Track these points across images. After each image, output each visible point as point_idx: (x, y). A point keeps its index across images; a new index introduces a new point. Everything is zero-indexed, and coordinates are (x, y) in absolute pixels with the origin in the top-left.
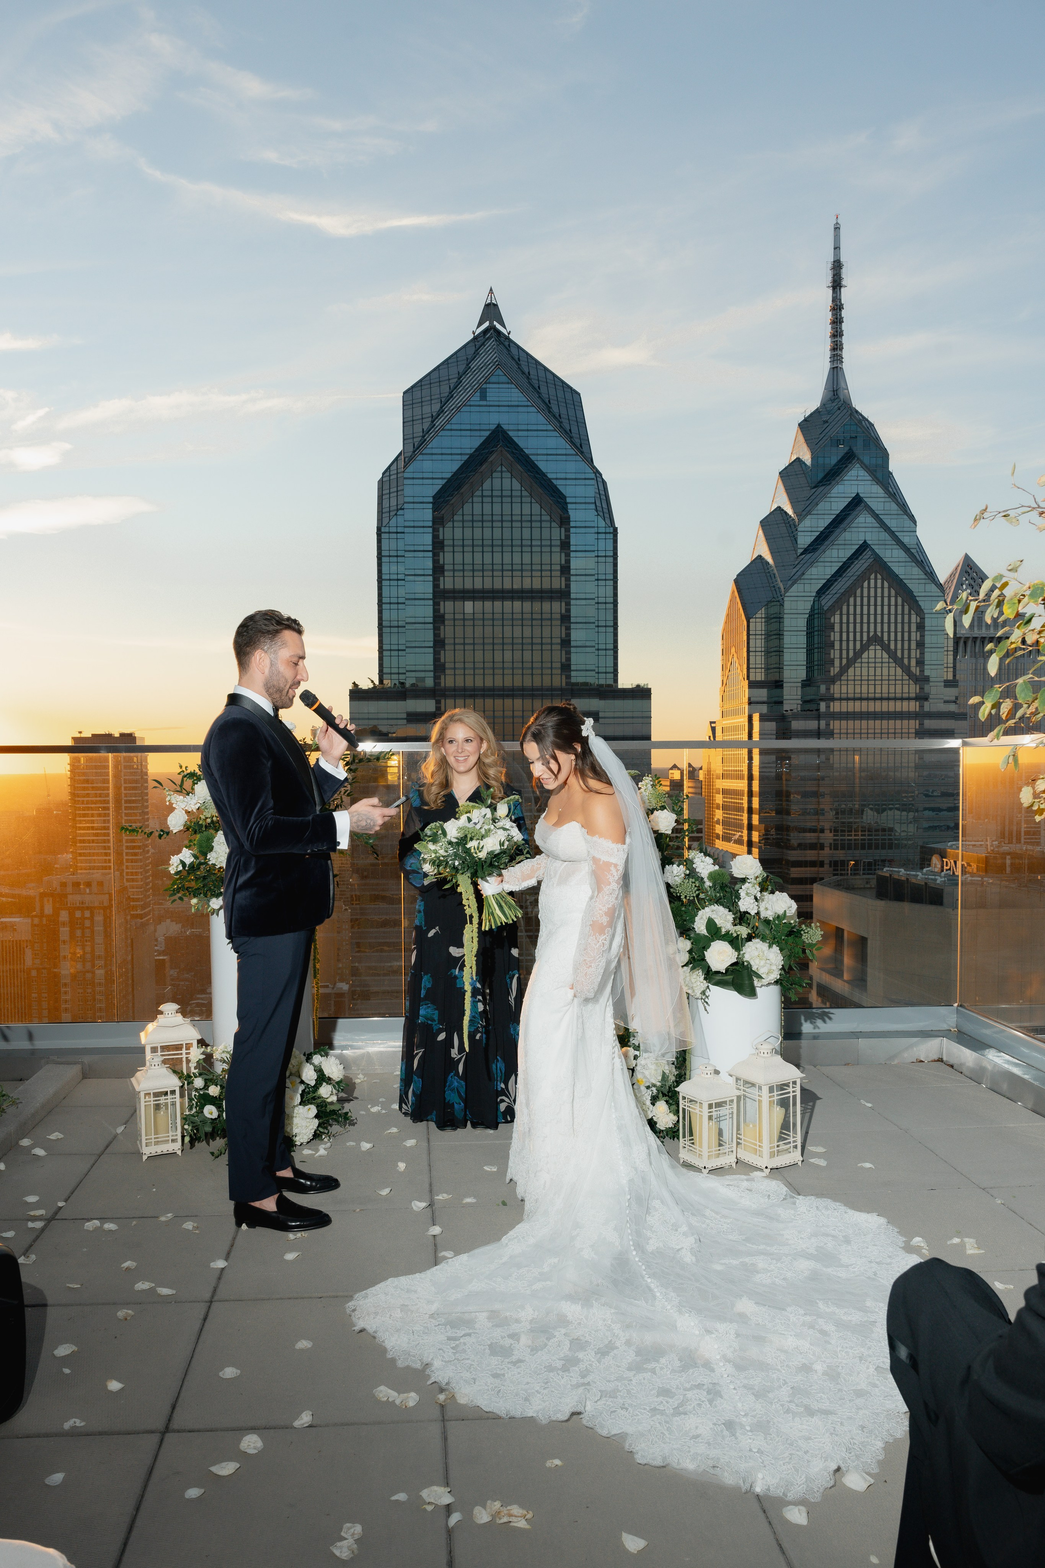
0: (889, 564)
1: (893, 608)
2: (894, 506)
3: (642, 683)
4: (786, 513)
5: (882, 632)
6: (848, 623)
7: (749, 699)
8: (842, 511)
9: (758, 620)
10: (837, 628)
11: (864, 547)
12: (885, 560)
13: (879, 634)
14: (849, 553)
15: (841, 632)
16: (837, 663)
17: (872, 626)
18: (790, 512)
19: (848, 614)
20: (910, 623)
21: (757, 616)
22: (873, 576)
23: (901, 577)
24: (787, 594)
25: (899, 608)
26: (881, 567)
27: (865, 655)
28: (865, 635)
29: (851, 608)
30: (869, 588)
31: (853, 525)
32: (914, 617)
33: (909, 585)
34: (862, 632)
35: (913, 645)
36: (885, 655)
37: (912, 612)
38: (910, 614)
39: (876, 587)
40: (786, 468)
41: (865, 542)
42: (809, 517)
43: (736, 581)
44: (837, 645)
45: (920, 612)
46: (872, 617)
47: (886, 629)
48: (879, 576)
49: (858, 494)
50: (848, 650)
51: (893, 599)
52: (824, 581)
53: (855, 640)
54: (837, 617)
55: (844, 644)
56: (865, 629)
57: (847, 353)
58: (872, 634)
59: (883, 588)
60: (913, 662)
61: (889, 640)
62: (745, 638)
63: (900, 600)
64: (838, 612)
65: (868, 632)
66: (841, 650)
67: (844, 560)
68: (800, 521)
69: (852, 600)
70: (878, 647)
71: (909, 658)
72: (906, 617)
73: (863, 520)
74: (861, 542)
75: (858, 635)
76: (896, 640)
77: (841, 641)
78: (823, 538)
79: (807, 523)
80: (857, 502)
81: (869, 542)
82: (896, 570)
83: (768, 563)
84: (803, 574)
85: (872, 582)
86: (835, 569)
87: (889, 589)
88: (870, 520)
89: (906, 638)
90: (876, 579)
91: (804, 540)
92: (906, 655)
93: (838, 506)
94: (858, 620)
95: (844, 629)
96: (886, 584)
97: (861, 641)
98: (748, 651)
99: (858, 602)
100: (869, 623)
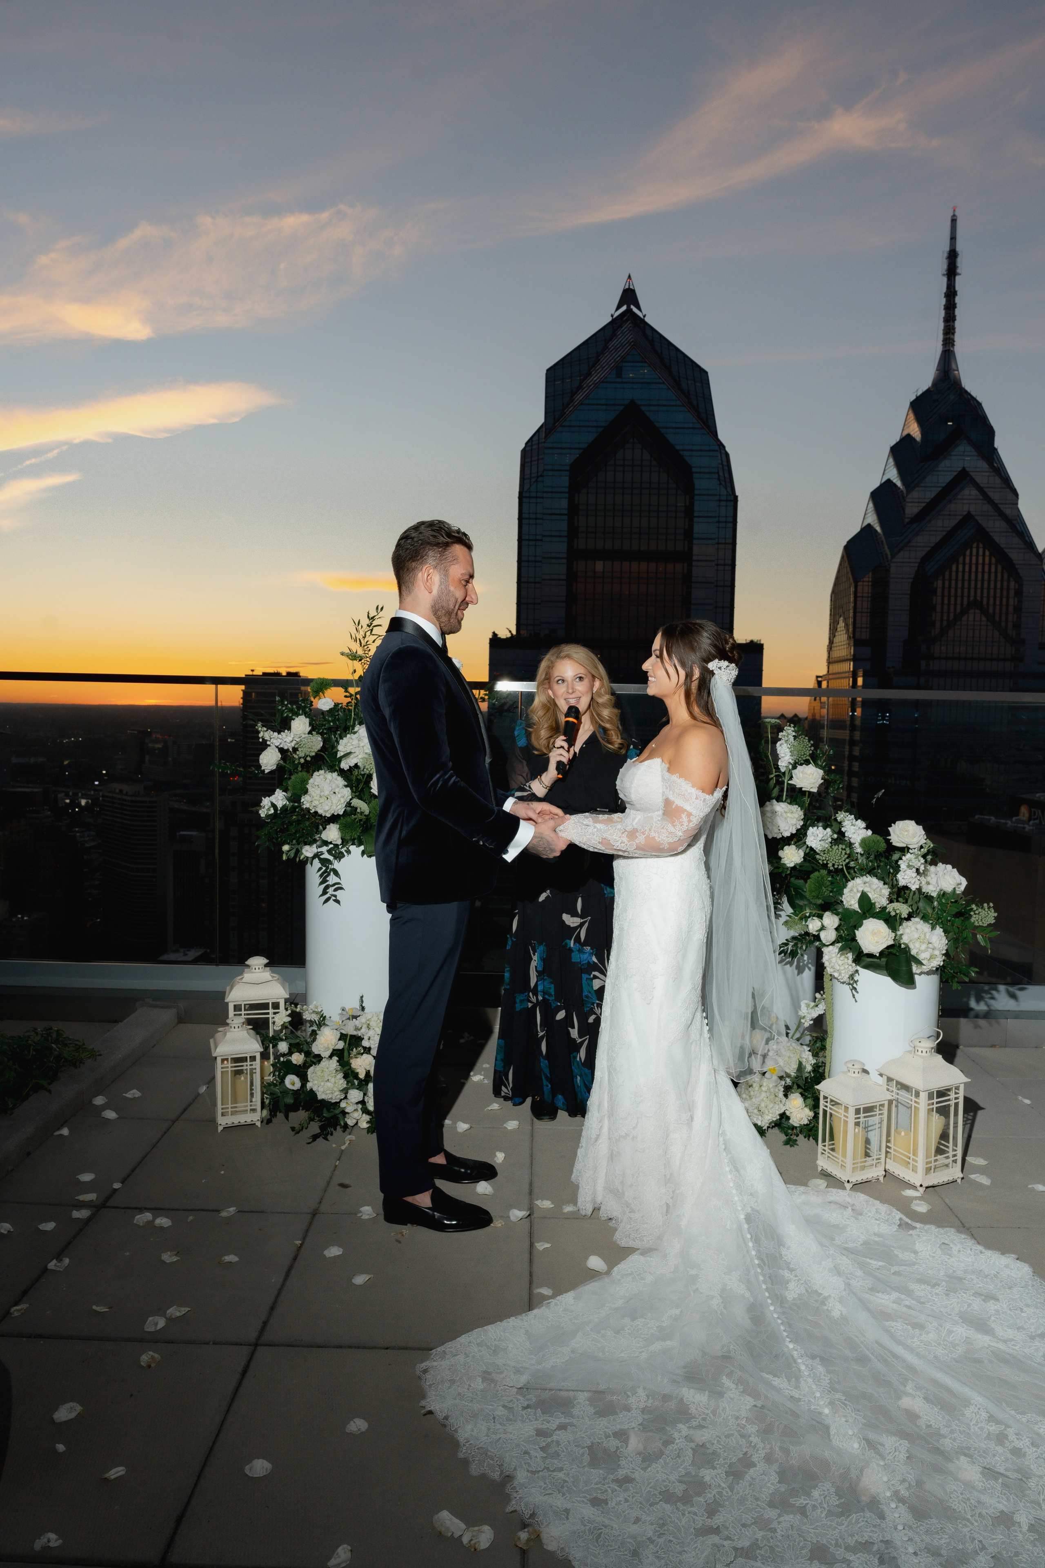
0: (991, 534)
1: (993, 575)
2: (998, 480)
3: (755, 638)
4: (895, 485)
5: (982, 597)
6: (950, 588)
7: (854, 655)
8: (948, 484)
9: (865, 583)
10: (939, 592)
11: (968, 518)
12: (988, 530)
13: (979, 599)
14: (953, 523)
15: (943, 596)
16: (938, 624)
17: (972, 591)
18: (899, 483)
19: (950, 580)
20: (1008, 589)
21: (866, 579)
22: (975, 545)
23: (1002, 546)
24: (894, 560)
25: (999, 575)
26: (983, 537)
27: (965, 618)
28: (965, 599)
29: (954, 574)
30: (971, 556)
31: (959, 497)
32: (1012, 584)
33: (1010, 555)
34: (962, 597)
35: (1011, 609)
36: (984, 619)
37: (1011, 579)
38: (1009, 581)
39: (977, 556)
40: (897, 444)
41: (969, 512)
42: (917, 489)
43: (846, 548)
44: (939, 608)
45: (1019, 579)
46: (973, 583)
47: (985, 594)
48: (981, 545)
49: (964, 468)
50: (949, 613)
51: (993, 567)
52: (928, 549)
53: (955, 604)
54: (940, 583)
55: (946, 607)
56: (966, 594)
57: (958, 337)
58: (972, 598)
59: (984, 556)
60: (1010, 625)
61: (988, 604)
62: (852, 599)
63: (1000, 568)
64: (941, 578)
65: (969, 596)
66: (942, 612)
67: (949, 529)
68: (908, 492)
69: (954, 567)
70: (977, 611)
71: (1007, 621)
72: (1005, 584)
73: (969, 492)
74: (965, 513)
75: (959, 600)
76: (994, 605)
77: (942, 604)
78: (930, 509)
79: (915, 494)
80: (963, 477)
81: (973, 513)
82: (997, 539)
83: (876, 531)
84: (909, 542)
85: (974, 550)
86: (939, 538)
87: (990, 557)
88: (974, 492)
89: (1004, 602)
90: (978, 548)
91: (912, 510)
92: (1003, 619)
93: (944, 478)
94: (960, 585)
95: (946, 593)
96: (987, 553)
97: (962, 604)
98: (855, 612)
99: (961, 569)
100: (969, 588)
